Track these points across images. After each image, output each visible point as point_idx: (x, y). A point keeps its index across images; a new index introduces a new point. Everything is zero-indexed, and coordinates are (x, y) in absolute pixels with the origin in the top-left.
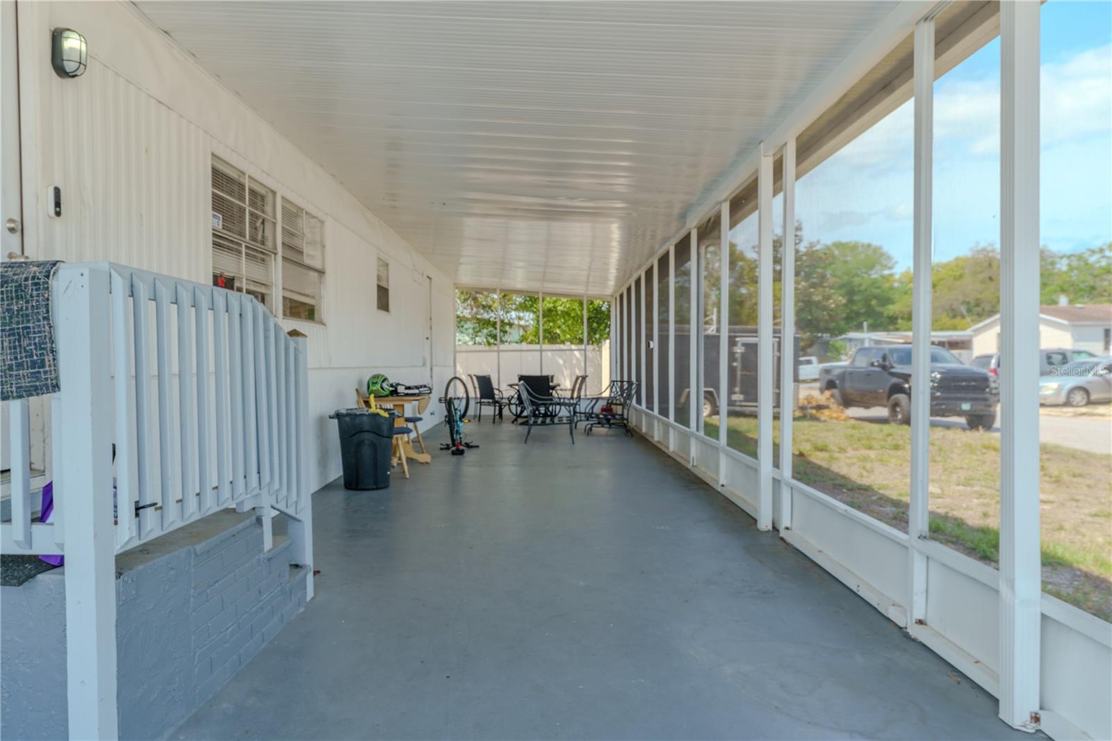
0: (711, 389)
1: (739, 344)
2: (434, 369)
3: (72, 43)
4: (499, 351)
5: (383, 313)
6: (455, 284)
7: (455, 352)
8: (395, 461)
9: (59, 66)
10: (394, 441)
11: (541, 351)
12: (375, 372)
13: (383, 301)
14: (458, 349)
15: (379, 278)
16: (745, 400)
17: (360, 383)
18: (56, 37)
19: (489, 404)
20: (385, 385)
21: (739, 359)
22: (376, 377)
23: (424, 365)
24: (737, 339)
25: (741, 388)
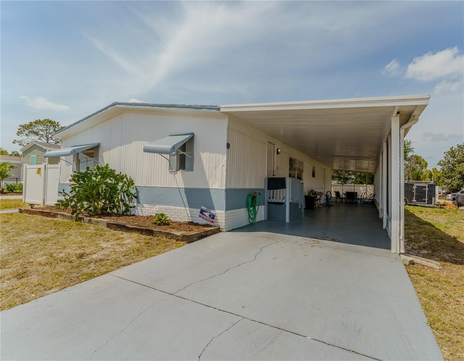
0: (406, 198)
1: (415, 186)
2: (325, 190)
3: (279, 150)
4: (343, 186)
5: (313, 177)
6: (331, 169)
7: (331, 186)
8: (315, 206)
9: (278, 153)
10: (315, 203)
11: (354, 186)
12: (312, 189)
13: (314, 175)
14: (332, 185)
15: (313, 170)
16: (417, 202)
17: (309, 191)
18: (278, 150)
19: (339, 199)
20: (314, 192)
21: (415, 190)
22: (312, 190)
23: (323, 188)
24: (415, 184)
25: (415, 198)
